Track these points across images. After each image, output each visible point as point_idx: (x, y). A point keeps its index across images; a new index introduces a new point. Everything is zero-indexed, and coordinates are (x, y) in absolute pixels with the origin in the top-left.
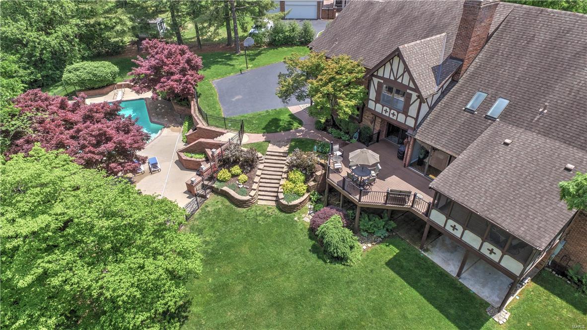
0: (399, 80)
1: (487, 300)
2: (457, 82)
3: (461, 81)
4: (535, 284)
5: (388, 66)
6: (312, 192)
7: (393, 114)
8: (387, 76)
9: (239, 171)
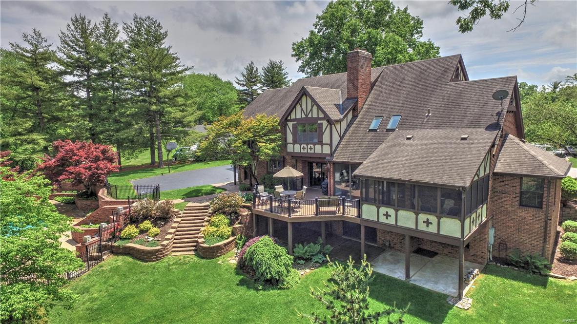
0: (310, 116)
1: (444, 292)
2: (357, 116)
3: (360, 116)
4: (485, 275)
5: (298, 106)
6: (238, 236)
7: (311, 148)
8: (299, 116)
9: (150, 226)
